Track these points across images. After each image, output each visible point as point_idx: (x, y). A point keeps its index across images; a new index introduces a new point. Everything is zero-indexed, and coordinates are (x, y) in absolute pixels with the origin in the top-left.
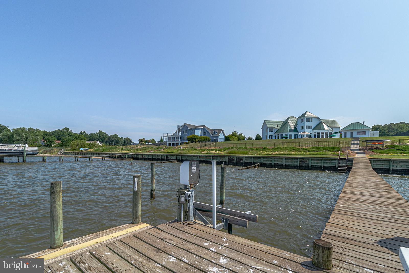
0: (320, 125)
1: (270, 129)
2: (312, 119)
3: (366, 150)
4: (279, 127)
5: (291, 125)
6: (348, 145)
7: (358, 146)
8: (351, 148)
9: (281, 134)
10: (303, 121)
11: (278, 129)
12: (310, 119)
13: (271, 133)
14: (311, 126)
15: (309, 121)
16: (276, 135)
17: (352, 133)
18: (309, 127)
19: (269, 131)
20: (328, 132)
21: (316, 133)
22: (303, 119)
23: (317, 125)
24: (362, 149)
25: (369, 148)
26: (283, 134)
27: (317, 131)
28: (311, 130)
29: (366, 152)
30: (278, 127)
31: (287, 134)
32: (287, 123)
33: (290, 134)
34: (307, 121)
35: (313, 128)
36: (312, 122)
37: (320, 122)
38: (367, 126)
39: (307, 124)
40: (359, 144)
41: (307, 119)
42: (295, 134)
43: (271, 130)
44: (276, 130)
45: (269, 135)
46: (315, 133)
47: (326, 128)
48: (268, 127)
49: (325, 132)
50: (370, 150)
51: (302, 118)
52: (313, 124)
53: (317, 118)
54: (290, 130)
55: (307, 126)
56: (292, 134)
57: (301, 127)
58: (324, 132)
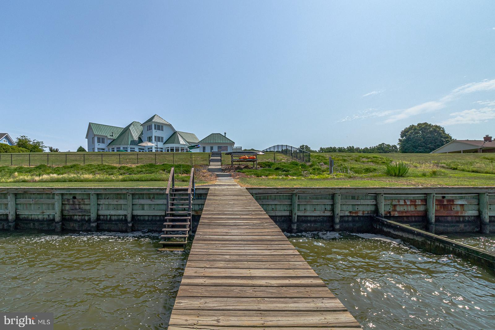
0: (174, 136)
1: (99, 139)
2: (162, 127)
3: (232, 171)
4: (115, 137)
5: (133, 135)
6: (205, 163)
7: (220, 163)
8: (210, 167)
9: (117, 148)
10: (150, 128)
11: (114, 140)
12: (159, 127)
13: (102, 146)
14: (162, 138)
15: (159, 129)
16: (109, 149)
17: (212, 148)
18: (159, 139)
19: (98, 142)
20: (184, 148)
21: (169, 148)
22: (150, 126)
23: (171, 136)
24: (226, 169)
25: (236, 166)
26: (120, 148)
27: (170, 146)
28: (162, 143)
29: (233, 174)
30: (112, 136)
31: (127, 148)
32: (128, 131)
33: (131, 148)
34: (155, 129)
35: (164, 140)
36: (163, 130)
37: (174, 133)
38: (229, 138)
39: (155, 133)
40: (221, 162)
41: (155, 125)
42: (139, 149)
43: (101, 140)
44: (109, 141)
45: (98, 149)
46: (167, 148)
47: (182, 142)
48: (95, 135)
49: (181, 147)
50: (238, 170)
51: (149, 124)
52: (165, 134)
53: (170, 126)
54: (131, 141)
55: (155, 137)
56: (134, 148)
57: (148, 138)
58: (179, 147)
